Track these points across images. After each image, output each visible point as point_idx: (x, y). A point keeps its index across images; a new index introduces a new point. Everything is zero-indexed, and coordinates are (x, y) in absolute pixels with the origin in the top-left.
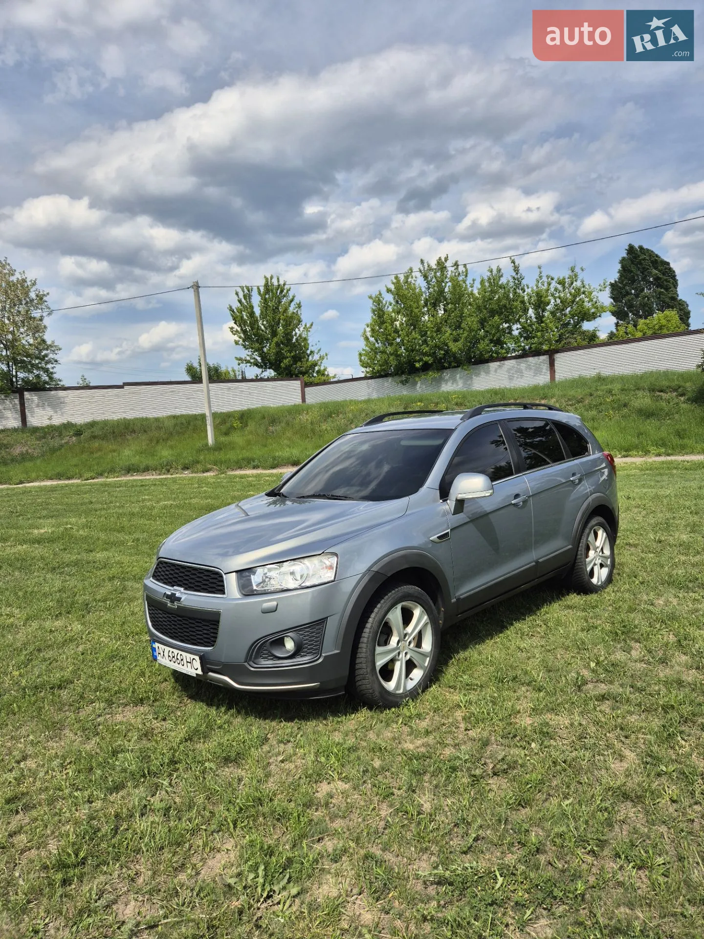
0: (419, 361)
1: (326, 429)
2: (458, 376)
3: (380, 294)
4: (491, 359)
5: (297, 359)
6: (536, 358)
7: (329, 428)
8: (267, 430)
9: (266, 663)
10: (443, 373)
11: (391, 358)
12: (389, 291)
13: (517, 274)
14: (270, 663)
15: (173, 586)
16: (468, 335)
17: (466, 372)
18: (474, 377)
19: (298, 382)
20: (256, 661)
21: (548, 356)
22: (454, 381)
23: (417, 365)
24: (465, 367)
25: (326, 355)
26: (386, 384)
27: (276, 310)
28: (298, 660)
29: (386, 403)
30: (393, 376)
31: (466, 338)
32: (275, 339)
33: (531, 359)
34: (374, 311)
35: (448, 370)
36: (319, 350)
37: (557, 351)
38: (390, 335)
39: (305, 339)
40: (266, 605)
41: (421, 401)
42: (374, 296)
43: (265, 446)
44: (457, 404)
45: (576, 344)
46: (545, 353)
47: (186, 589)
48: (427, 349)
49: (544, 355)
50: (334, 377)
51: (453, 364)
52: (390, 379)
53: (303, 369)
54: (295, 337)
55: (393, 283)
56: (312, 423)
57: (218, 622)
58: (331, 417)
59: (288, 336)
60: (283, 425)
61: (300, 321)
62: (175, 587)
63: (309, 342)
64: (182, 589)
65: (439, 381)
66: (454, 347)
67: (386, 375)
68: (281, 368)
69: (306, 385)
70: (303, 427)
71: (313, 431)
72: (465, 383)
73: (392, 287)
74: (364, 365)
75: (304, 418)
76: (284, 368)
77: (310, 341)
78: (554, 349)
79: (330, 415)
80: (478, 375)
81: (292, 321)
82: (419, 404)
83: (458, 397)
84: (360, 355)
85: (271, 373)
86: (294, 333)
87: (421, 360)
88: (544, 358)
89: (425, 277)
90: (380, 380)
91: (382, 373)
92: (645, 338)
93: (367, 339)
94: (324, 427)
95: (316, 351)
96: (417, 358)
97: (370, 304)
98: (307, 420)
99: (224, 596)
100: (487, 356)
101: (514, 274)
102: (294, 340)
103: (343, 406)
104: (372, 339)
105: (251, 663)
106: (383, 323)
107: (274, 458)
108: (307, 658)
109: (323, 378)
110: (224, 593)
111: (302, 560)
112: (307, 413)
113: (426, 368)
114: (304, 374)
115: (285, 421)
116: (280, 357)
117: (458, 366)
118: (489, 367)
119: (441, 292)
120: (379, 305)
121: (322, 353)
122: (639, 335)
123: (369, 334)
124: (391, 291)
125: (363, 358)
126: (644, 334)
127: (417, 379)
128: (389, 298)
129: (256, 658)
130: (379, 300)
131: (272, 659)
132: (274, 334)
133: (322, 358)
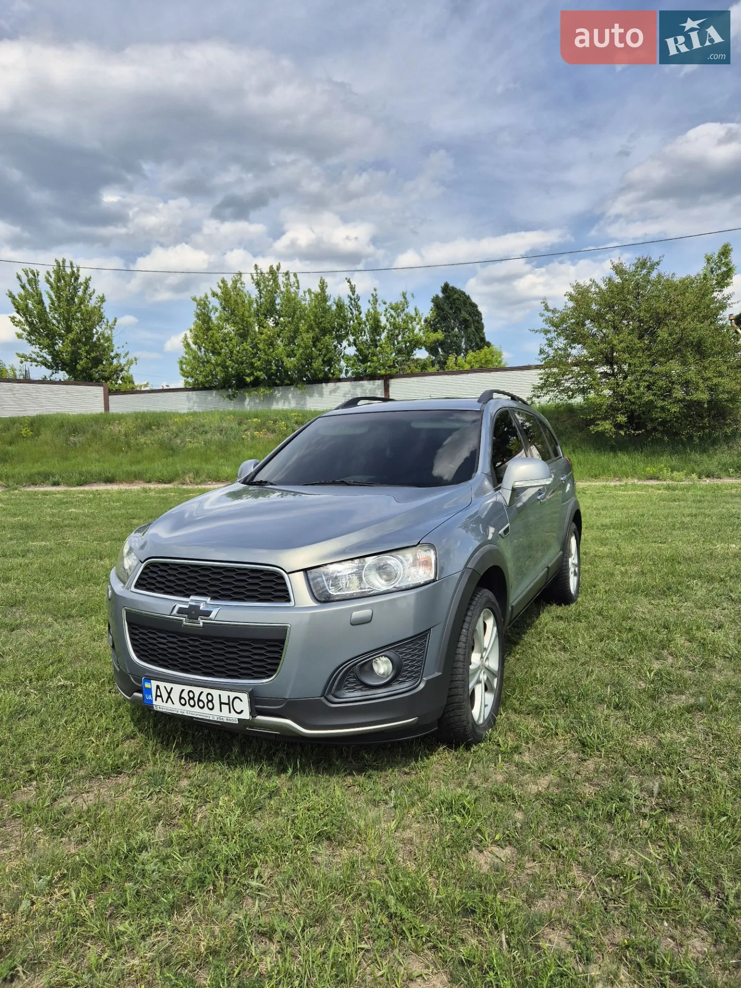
0: (249, 375)
1: (145, 443)
2: (290, 396)
3: (206, 297)
4: (326, 380)
5: (97, 362)
6: (372, 382)
7: (148, 442)
8: (67, 440)
9: (353, 695)
10: (275, 391)
11: (218, 369)
12: (214, 295)
13: (353, 294)
14: (357, 694)
15: (188, 596)
16: (303, 352)
17: (299, 392)
18: (308, 398)
19: (102, 388)
20: (338, 694)
21: (383, 381)
22: (286, 399)
23: (248, 380)
24: (299, 386)
25: (136, 359)
26: (209, 398)
27: (70, 301)
28: (397, 687)
29: (217, 417)
30: (218, 390)
31: (301, 354)
32: (71, 336)
33: (365, 383)
34: (198, 316)
35: (280, 388)
36: (127, 354)
37: (392, 377)
38: (218, 343)
39: (108, 339)
40: (356, 615)
41: (256, 416)
42: (198, 298)
43: (67, 459)
44: (297, 423)
45: (409, 371)
46: (380, 377)
47: (213, 598)
48: (259, 363)
49: (379, 379)
50: (146, 386)
51: (287, 382)
52: (214, 392)
53: (106, 374)
54: (96, 336)
55: (220, 287)
56: (126, 435)
57: (283, 642)
58: (151, 429)
59: (87, 332)
60: (89, 435)
61: (101, 318)
62: (192, 598)
63: (114, 343)
64: (208, 600)
65: (270, 399)
66: (290, 362)
67: (210, 388)
68: (77, 370)
69: (109, 392)
70: (115, 439)
71: (128, 444)
72: (298, 403)
73: (219, 291)
74: (185, 374)
75: (116, 428)
76: (80, 370)
77: (116, 342)
78: (388, 375)
79: (149, 427)
80: (311, 396)
81: (93, 317)
82: (255, 420)
83: (298, 416)
84: (181, 362)
85: (62, 375)
86: (94, 331)
87: (252, 374)
88: (379, 383)
89: (258, 284)
90: (204, 393)
91: (207, 385)
92: (472, 371)
93: (187, 345)
94: (142, 440)
95: (123, 355)
96: (248, 371)
97: (193, 308)
98: (120, 431)
99: (287, 604)
100: (321, 376)
101: (350, 294)
102: (95, 339)
103: (165, 417)
104: (194, 347)
105: (331, 697)
106: (209, 329)
107: (81, 474)
108: (406, 684)
109: (129, 386)
110: (289, 600)
111: (393, 554)
112: (119, 424)
113: (256, 383)
114: (107, 379)
115: (90, 431)
116: (75, 357)
117: (291, 384)
118: (322, 388)
119: (273, 303)
120: (204, 308)
121: (130, 357)
122: (467, 367)
123: (190, 341)
124: (217, 295)
125: (184, 366)
126: (471, 367)
127: (247, 394)
128: (215, 302)
129: (339, 688)
130: (205, 303)
131: (361, 689)
132: (69, 329)
133: (130, 363)
